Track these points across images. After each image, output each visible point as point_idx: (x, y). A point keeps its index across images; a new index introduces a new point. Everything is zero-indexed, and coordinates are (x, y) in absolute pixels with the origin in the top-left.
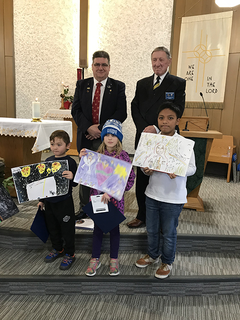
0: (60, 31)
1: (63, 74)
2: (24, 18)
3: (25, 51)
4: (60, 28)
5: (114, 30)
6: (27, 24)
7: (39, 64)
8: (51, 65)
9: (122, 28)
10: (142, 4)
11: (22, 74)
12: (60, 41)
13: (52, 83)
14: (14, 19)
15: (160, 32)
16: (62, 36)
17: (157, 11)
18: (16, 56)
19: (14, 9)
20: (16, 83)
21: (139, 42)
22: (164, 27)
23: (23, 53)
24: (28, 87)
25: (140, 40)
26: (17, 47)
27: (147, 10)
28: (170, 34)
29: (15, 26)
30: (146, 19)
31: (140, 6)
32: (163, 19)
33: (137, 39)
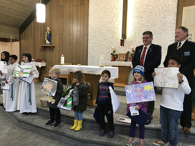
0: (112, 20)
1: (112, 43)
2: (94, 16)
3: (93, 32)
4: (112, 19)
5: (142, 18)
6: (95, 18)
7: (100, 38)
8: (107, 38)
9: (146, 16)
10: (158, 3)
11: (92, 43)
12: (112, 25)
13: (107, 47)
14: (89, 16)
15: (169, 16)
16: (113, 23)
17: (168, 5)
18: (89, 34)
19: (89, 12)
20: (88, 48)
21: (156, 23)
22: (172, 14)
23: (92, 33)
24: (94, 50)
25: (157, 22)
26: (90, 30)
27: (161, 5)
28: (176, 17)
29: (89, 20)
30: (161, 10)
31: (157, 4)
32: (171, 9)
33: (155, 21)
